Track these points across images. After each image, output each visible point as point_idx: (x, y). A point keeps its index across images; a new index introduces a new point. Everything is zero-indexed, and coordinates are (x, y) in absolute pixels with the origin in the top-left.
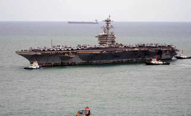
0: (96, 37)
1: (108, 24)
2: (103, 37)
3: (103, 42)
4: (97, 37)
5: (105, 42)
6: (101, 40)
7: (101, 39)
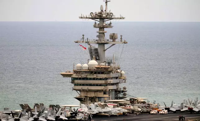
0: (64, 75)
1: (102, 28)
2: (95, 76)
3: (92, 95)
4: (69, 76)
5: (101, 95)
6: (85, 88)
7: (83, 85)
